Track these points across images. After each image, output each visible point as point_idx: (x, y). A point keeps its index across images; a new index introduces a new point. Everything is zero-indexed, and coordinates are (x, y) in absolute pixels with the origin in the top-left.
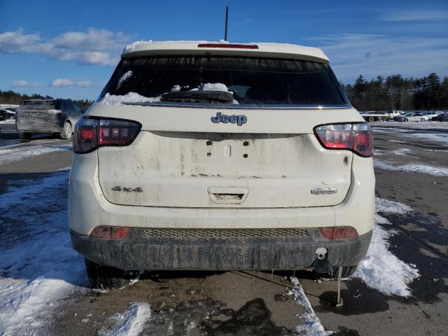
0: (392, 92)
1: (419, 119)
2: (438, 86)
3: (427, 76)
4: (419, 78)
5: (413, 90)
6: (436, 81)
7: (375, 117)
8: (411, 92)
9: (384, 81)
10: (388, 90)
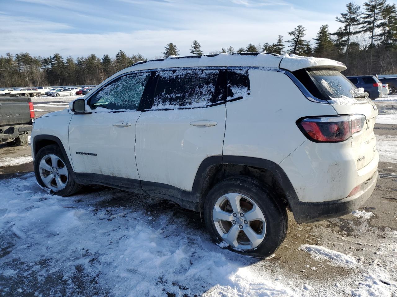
0: (24, 68)
1: (69, 94)
2: (63, 65)
3: (53, 56)
4: (46, 58)
5: (43, 67)
6: (61, 61)
7: (30, 93)
8: (41, 69)
9: (14, 59)
10: (19, 67)
